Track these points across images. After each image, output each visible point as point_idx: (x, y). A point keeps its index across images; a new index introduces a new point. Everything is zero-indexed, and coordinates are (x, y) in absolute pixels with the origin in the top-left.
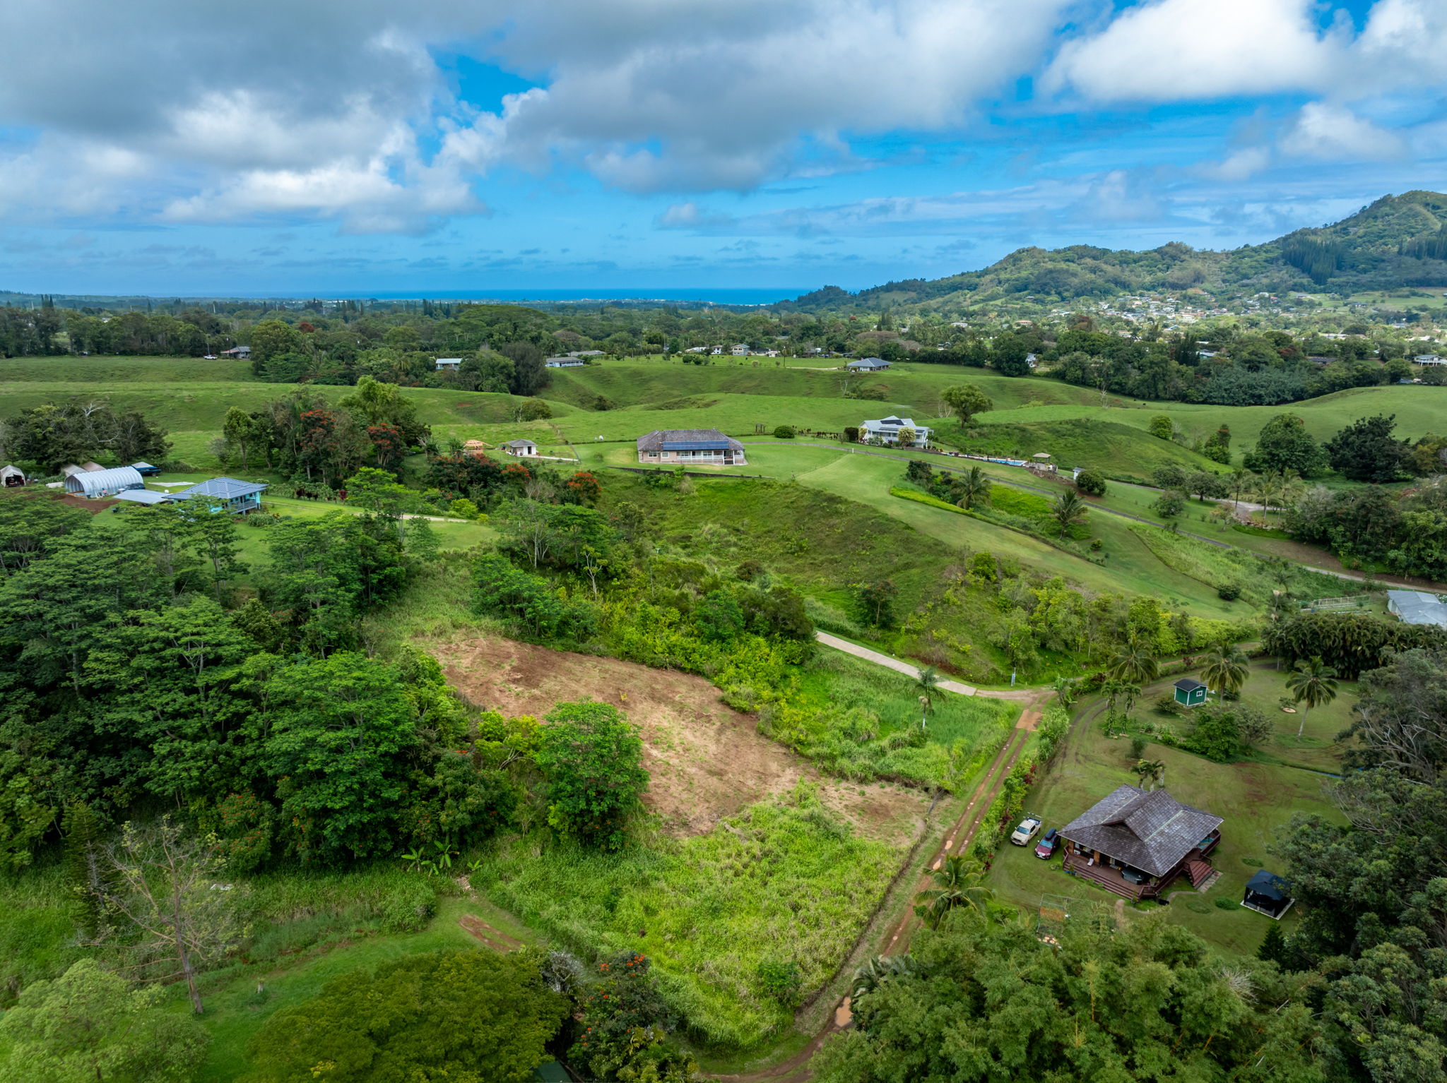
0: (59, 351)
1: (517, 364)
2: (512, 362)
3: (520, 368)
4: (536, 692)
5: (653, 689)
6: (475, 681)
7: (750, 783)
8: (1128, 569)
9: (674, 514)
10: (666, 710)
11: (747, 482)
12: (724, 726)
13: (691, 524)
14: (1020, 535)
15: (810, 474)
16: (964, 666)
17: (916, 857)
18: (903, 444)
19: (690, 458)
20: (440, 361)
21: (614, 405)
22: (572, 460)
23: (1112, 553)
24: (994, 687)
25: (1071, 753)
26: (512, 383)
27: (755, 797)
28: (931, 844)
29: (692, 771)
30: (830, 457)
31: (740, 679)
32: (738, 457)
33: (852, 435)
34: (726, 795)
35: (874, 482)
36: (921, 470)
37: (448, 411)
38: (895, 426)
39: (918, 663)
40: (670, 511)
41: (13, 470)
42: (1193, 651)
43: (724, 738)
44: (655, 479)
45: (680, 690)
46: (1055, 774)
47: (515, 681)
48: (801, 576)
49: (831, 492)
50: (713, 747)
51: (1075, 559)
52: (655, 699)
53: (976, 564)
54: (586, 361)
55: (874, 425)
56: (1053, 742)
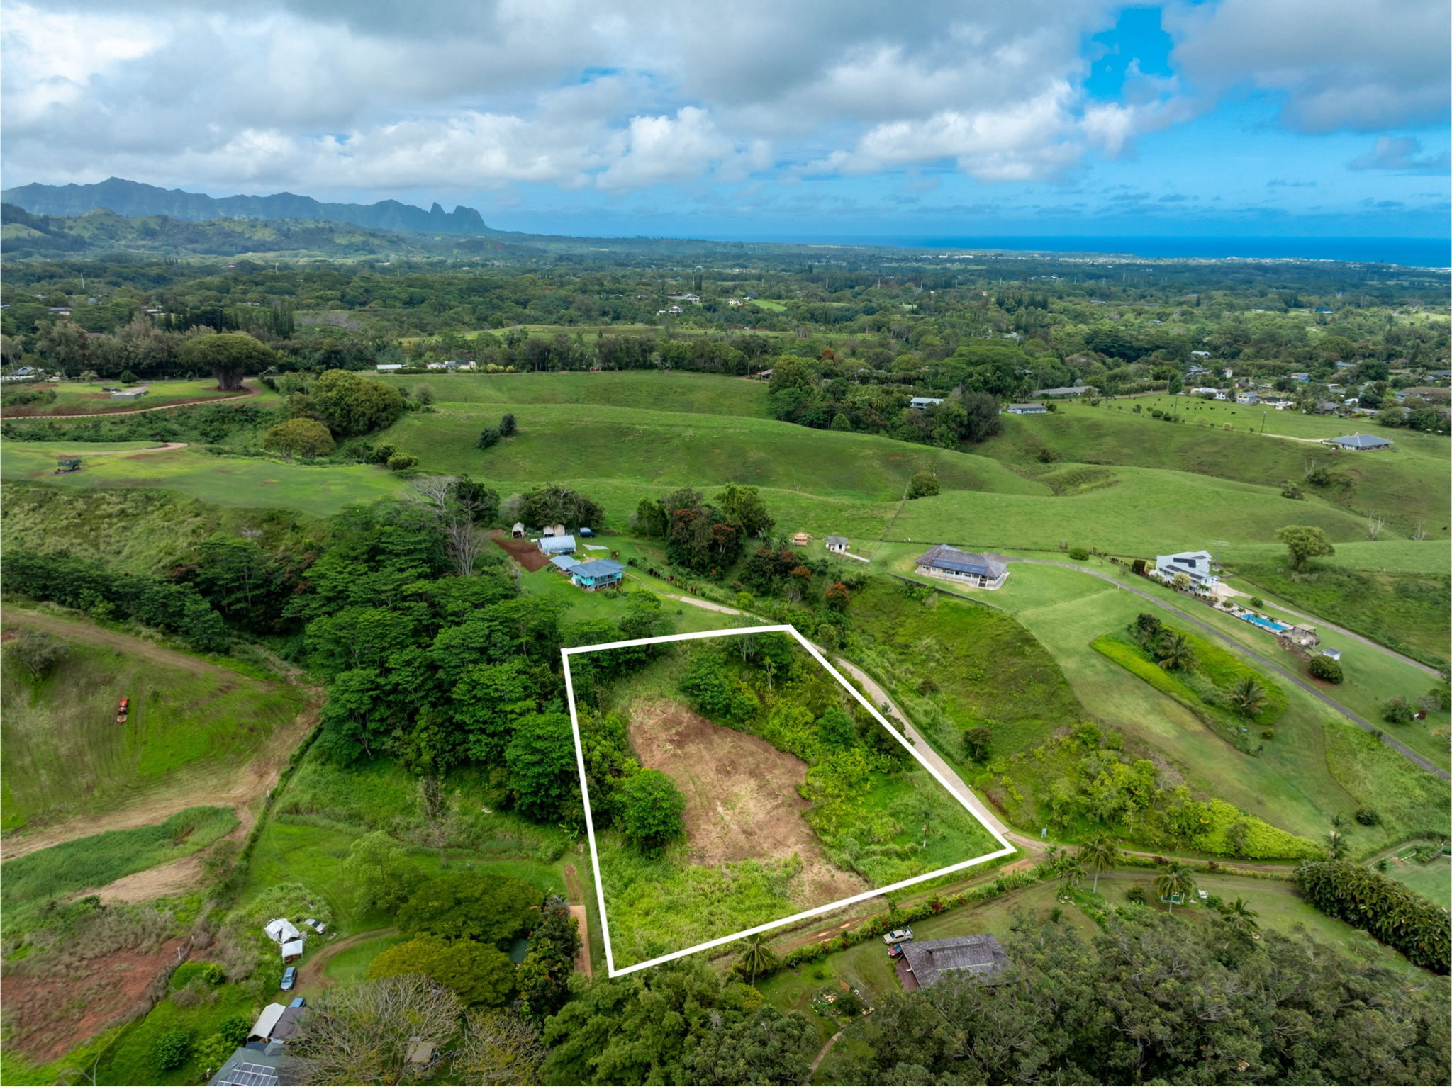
0: (651, 367)
1: (970, 414)
2: (965, 413)
3: (973, 417)
4: (679, 751)
5: (758, 766)
6: (648, 735)
7: (765, 846)
8: (1282, 764)
9: (911, 623)
10: (753, 783)
11: (979, 608)
12: (782, 804)
13: (918, 635)
14: (1182, 708)
15: (1042, 609)
16: (1010, 811)
17: (816, 925)
18: (1177, 586)
19: (954, 575)
20: (915, 400)
21: (1059, 457)
22: (866, 560)
23: (1280, 746)
24: (1026, 834)
25: (1013, 901)
26: (963, 430)
27: (760, 856)
28: (834, 921)
29: (734, 827)
30: (1090, 590)
31: (823, 774)
32: (992, 582)
33: (1139, 568)
34: (742, 848)
35: (1094, 627)
36: (1146, 623)
37: (876, 464)
38: (1185, 566)
39: (984, 798)
40: (909, 620)
41: (518, 527)
42: (1244, 858)
43: (775, 812)
44: (912, 590)
45: (777, 772)
46: (979, 911)
47: (672, 741)
48: (964, 701)
49: (1034, 633)
50: (761, 816)
51: (1221, 743)
52: (752, 774)
53: (1079, 731)
54: (1050, 408)
55: (1164, 561)
56: (1001, 889)
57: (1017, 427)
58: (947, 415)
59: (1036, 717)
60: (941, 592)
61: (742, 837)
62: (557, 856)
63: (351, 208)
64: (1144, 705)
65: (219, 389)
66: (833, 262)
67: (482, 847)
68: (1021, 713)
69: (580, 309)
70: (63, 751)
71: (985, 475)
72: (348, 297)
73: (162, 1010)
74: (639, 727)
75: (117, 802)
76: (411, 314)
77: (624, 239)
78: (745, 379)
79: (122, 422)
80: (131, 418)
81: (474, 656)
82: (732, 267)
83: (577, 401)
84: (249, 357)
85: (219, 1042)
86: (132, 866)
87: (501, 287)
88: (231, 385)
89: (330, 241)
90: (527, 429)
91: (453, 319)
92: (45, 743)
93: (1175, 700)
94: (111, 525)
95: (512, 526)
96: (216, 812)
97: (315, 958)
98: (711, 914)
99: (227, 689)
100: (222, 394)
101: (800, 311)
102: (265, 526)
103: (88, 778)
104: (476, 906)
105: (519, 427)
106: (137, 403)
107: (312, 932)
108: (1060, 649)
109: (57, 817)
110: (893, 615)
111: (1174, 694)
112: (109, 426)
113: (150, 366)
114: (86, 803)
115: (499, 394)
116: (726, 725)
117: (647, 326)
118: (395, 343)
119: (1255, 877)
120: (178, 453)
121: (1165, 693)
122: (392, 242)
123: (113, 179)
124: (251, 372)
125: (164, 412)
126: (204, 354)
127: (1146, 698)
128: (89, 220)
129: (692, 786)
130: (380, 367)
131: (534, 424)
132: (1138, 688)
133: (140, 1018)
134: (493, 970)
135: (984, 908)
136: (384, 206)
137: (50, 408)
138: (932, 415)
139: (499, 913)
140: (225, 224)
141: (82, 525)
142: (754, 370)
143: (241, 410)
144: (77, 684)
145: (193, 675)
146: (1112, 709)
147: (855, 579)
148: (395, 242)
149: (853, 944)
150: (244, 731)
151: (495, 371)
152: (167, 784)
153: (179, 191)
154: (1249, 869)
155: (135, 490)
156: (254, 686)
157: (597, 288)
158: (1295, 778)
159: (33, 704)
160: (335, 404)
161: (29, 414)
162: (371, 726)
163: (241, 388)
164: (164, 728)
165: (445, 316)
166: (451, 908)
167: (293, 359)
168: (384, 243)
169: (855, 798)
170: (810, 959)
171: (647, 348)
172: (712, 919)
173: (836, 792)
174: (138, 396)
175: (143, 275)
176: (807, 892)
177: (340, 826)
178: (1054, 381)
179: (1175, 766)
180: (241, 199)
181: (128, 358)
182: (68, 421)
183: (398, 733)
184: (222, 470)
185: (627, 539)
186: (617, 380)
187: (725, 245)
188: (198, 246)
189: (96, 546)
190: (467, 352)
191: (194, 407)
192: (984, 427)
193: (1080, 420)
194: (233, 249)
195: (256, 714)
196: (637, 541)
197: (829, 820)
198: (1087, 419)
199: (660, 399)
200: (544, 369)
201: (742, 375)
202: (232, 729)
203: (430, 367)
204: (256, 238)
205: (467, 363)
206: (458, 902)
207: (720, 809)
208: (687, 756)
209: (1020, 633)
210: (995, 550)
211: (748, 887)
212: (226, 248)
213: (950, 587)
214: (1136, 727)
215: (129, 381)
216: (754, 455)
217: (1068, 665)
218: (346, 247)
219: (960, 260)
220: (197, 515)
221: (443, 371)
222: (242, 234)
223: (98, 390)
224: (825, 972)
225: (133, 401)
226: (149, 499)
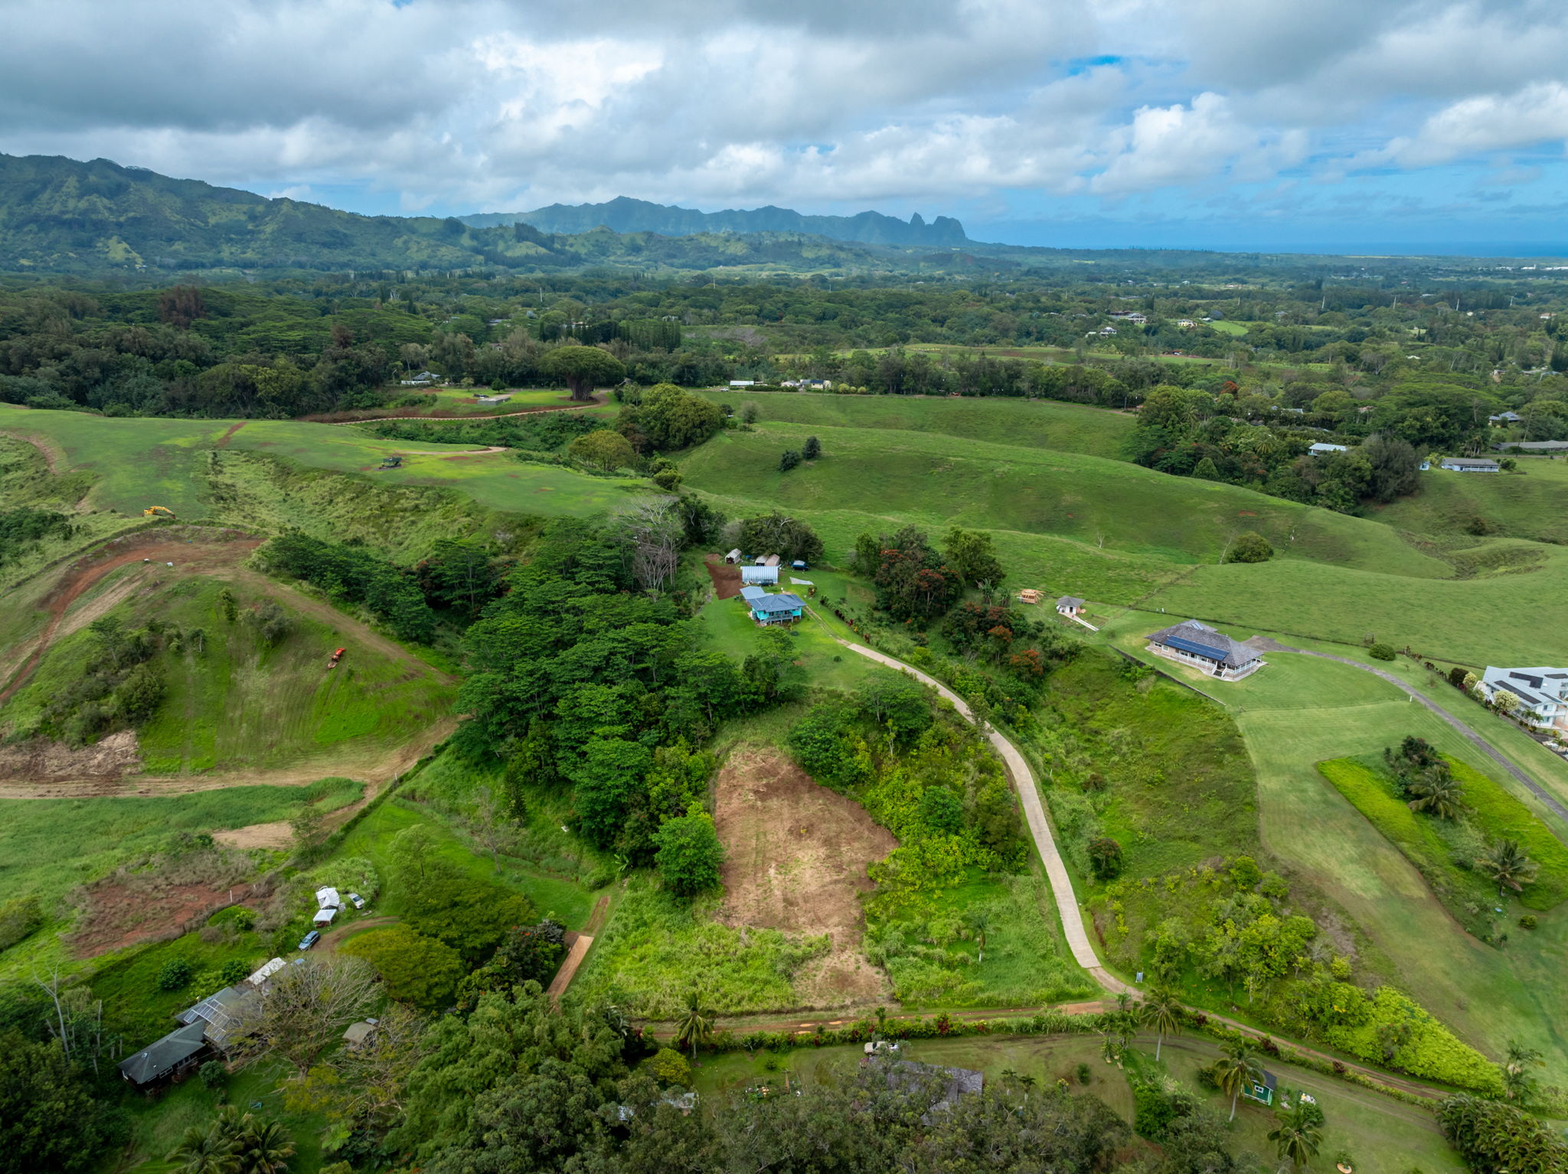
0: (1019, 393)
1: (1375, 468)
2: (1370, 466)
3: (1379, 472)
4: (759, 803)
5: (838, 835)
6: (735, 782)
7: (802, 920)
8: (1533, 966)
9: (1114, 707)
10: (822, 852)
11: (1197, 700)
12: (843, 881)
13: (1114, 722)
14: (1407, 865)
15: (1280, 713)
16: (1109, 943)
17: (805, 1014)
18: (1499, 709)
19: (1188, 658)
20: (1318, 446)
21: (1500, 530)
22: (1093, 628)
23: (1542, 941)
24: (1119, 975)
25: (1050, 1044)
26: (1363, 486)
27: (790, 928)
28: (826, 1014)
29: (777, 893)
30: (1368, 697)
31: (906, 858)
32: (1231, 671)
33: (1457, 678)
34: (774, 917)
35: (1341, 743)
36: (1416, 751)
37: (1217, 519)
38: (1524, 686)
39: (1089, 921)
40: (1113, 704)
41: (734, 554)
42: (1398, 1071)
43: (830, 887)
44: (1129, 668)
45: (856, 845)
46: (998, 1045)
47: (756, 792)
48: (1129, 806)
49: (1247, 741)
50: (813, 888)
51: (1444, 920)
52: (827, 842)
53: (1231, 867)
54: (1506, 466)
55: (1493, 674)
56: (1038, 1027)
57: (1446, 488)
58: (1344, 467)
59: (1195, 839)
60: (1161, 675)
61: (780, 905)
62: (601, 884)
63: (831, 221)
64: (1350, 850)
65: (571, 399)
66: (1366, 276)
67: (543, 863)
68: (1181, 830)
69: (996, 329)
70: (266, 710)
71: (1360, 544)
72: (765, 312)
73: (190, 939)
74: (730, 773)
75: (283, 763)
76: (817, 331)
77: (1116, 251)
78: (1119, 413)
79: (479, 426)
80: (486, 423)
81: (587, 674)
82: (1226, 283)
83: (921, 428)
84: (597, 368)
85: (217, 979)
86: (263, 817)
87: (921, 303)
88: (582, 395)
89: (798, 255)
90: (832, 453)
91: (859, 336)
92: (256, 701)
93: (1402, 852)
94: (403, 518)
95: (728, 551)
96: (349, 785)
97: (342, 929)
98: (699, 975)
99: (409, 677)
100: (573, 403)
101: (1264, 335)
102: (518, 531)
103: (275, 737)
104: (467, 912)
105: (824, 451)
106: (499, 409)
107: (351, 905)
108: (1268, 763)
109: (237, 765)
110: (1097, 695)
111: (1404, 845)
112: (468, 429)
113: (521, 375)
114: (263, 758)
115: (840, 416)
116: (827, 785)
117: (1059, 349)
118: (771, 359)
119: (1399, 1098)
120: (494, 456)
121: (1393, 840)
122: (858, 255)
123: (620, 198)
124: (608, 384)
125: (517, 418)
126: (556, 366)
127: (1359, 842)
128: (587, 238)
129: (754, 842)
130: (733, 383)
131: (843, 449)
132: (1354, 828)
133: (167, 941)
134: (439, 973)
135: (1008, 1044)
136: (865, 218)
137: (430, 410)
138: (1325, 467)
139: (481, 922)
140: (703, 239)
141: (381, 516)
142: (1133, 403)
143: (581, 420)
144: (295, 654)
145: (388, 660)
146: (1299, 847)
147: (1066, 648)
148: (861, 255)
149: (825, 1044)
150: (410, 717)
151: (846, 392)
152: (329, 753)
153: (675, 208)
154: (1400, 1086)
155: (432, 488)
156: (438, 677)
157: (1031, 305)
158: (1543, 988)
159: (260, 667)
160: (655, 418)
161: (414, 415)
162: (491, 728)
163: (591, 399)
164: (347, 703)
165: (852, 332)
166: (444, 908)
167: (649, 373)
168: (850, 256)
169: (932, 891)
170: (774, 1046)
171: (1014, 373)
172: (698, 980)
173: (911, 879)
174: (499, 402)
175: (604, 289)
176: (818, 979)
177: (438, 817)
178: (1549, 430)
179: (1353, 935)
180: (729, 213)
181: (504, 366)
182: (439, 423)
183: (511, 739)
184: (514, 476)
185: (843, 577)
186: (971, 407)
187: (1236, 257)
188: (676, 261)
189: (385, 536)
190: (832, 370)
191: (542, 415)
192: (1393, 484)
193: (1544, 484)
194: (705, 263)
195: (427, 703)
196: (853, 580)
197: (886, 908)
198: (1558, 483)
199: (1012, 431)
200: (899, 392)
201: (1119, 407)
202: (400, 713)
203: (783, 384)
204: (728, 252)
205: (821, 382)
206: (455, 904)
207: (772, 872)
208: (765, 810)
209: (1231, 737)
210: (1271, 635)
211: (755, 956)
212: (701, 262)
213: (1176, 671)
214: (1321, 875)
215: (498, 389)
216: (1068, 499)
217: (1268, 784)
218: (813, 260)
219: (1551, 274)
220: (469, 515)
221: (794, 390)
222: (717, 248)
223: (470, 396)
224: (781, 1065)
225: (494, 406)
226: (441, 497)
